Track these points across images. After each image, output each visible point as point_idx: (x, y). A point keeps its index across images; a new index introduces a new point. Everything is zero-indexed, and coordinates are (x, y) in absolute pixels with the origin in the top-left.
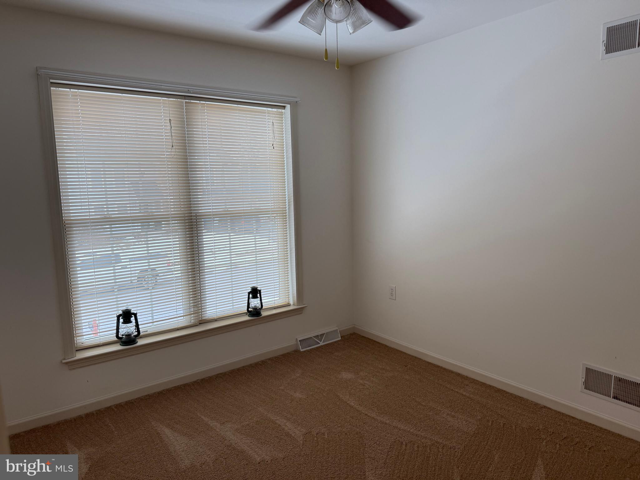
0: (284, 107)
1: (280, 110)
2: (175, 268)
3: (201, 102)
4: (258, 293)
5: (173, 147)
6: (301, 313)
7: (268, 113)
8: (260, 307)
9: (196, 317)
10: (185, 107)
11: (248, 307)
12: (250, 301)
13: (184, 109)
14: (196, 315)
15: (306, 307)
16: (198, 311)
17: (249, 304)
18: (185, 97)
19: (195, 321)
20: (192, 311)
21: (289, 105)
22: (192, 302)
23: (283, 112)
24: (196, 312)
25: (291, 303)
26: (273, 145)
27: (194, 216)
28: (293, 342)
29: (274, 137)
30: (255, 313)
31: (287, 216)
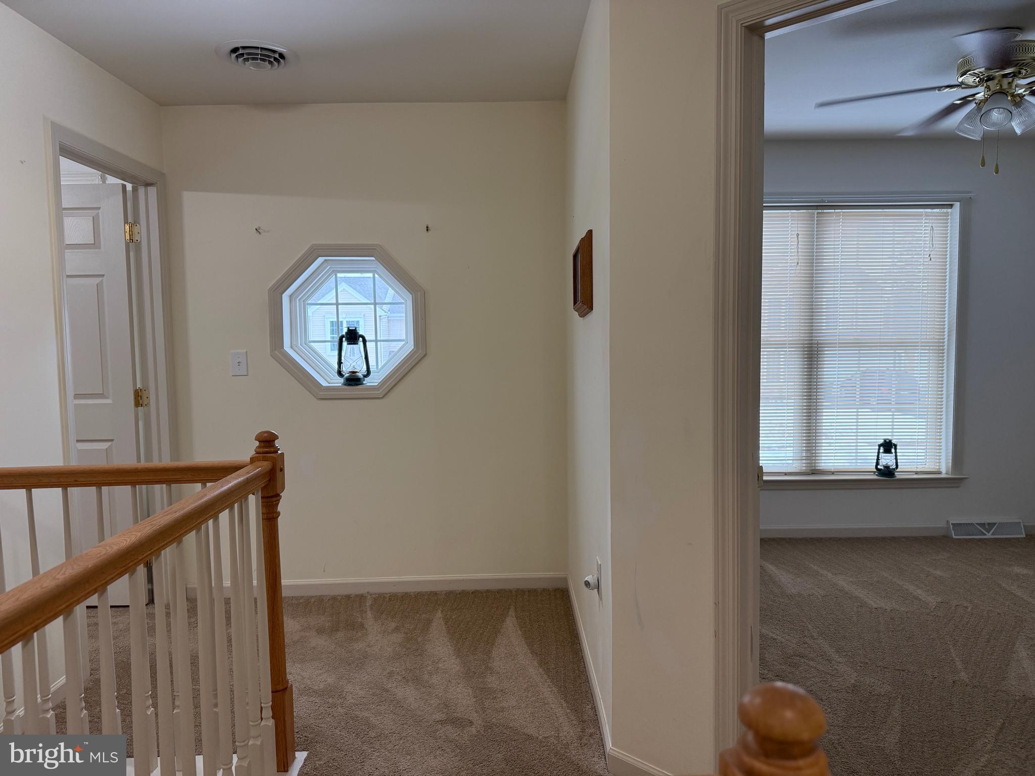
0: (951, 206)
1: (945, 210)
2: (788, 403)
3: (836, 211)
4: (892, 447)
5: (798, 264)
6: (958, 487)
7: (926, 216)
8: (894, 467)
9: (809, 465)
10: (816, 219)
11: (877, 464)
12: (880, 456)
13: (814, 221)
14: (809, 461)
15: (966, 478)
16: (811, 458)
17: (878, 459)
18: (817, 207)
19: (806, 469)
20: (803, 457)
21: (959, 203)
22: (804, 445)
23: (948, 212)
24: (809, 458)
25: (944, 470)
26: (929, 256)
27: (815, 344)
28: (942, 524)
29: (933, 245)
30: (887, 473)
31: (945, 351)
